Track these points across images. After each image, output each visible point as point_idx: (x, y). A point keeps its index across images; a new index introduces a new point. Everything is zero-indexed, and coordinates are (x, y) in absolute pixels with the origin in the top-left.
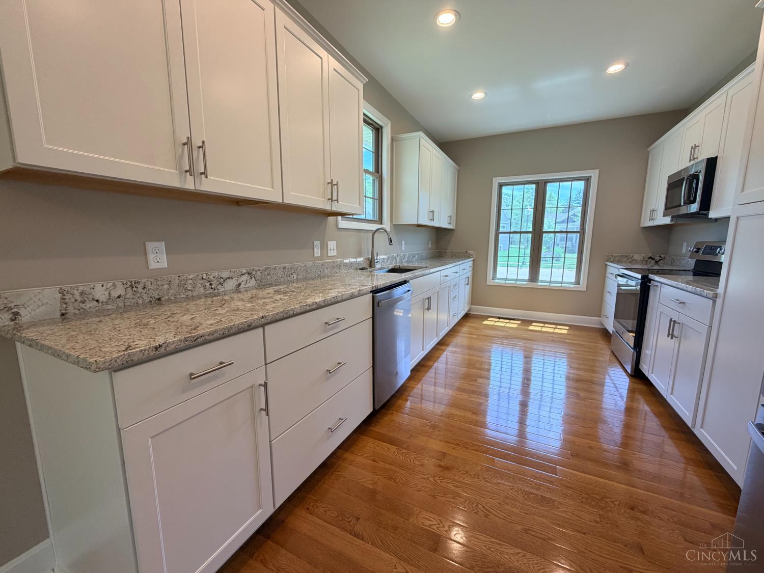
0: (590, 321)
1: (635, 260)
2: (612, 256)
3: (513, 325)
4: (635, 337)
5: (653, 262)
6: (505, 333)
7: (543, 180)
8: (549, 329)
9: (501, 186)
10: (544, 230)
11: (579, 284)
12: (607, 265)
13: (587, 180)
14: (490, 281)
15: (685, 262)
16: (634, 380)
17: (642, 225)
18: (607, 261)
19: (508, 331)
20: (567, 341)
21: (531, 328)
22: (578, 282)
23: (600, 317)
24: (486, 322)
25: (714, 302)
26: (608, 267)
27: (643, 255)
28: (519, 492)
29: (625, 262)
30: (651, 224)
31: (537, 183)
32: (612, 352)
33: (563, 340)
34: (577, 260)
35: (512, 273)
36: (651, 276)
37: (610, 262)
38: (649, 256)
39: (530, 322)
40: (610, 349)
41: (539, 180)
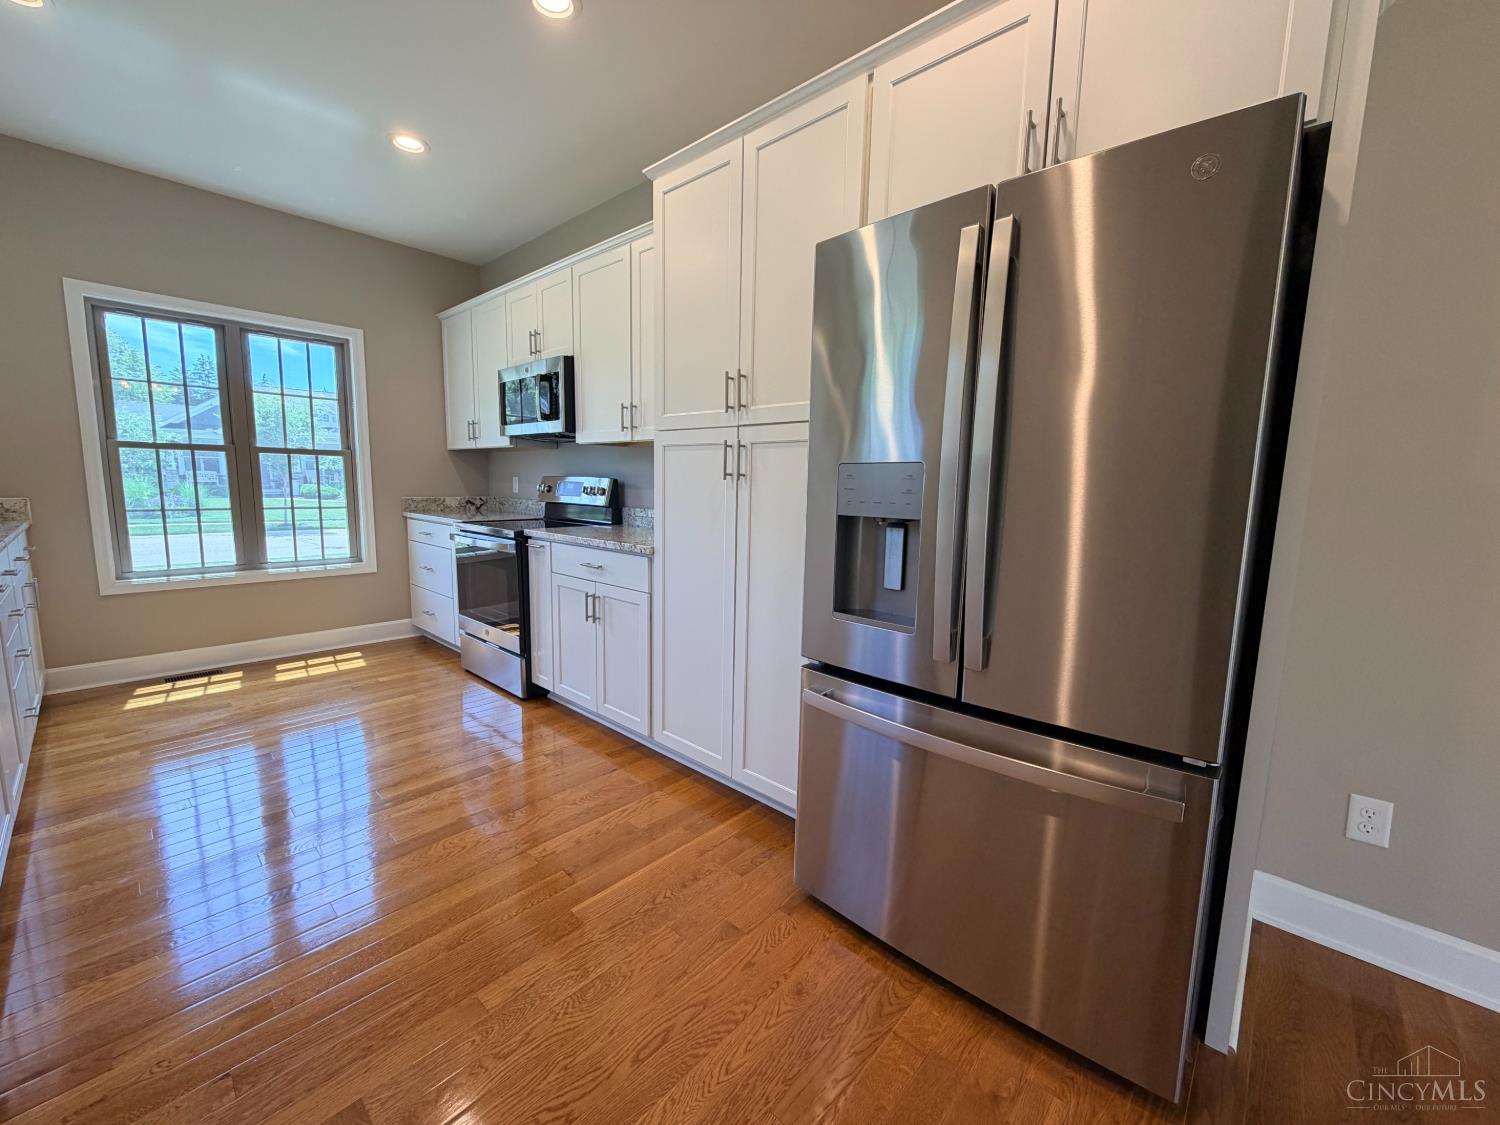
0: (396, 629)
1: (448, 507)
2: (413, 501)
3: (228, 685)
4: (520, 636)
5: (473, 508)
6: (223, 714)
7: (238, 323)
8: (323, 668)
9: (96, 309)
10: (259, 444)
11: (361, 561)
12: (406, 518)
13: (341, 346)
14: (109, 585)
15: (522, 507)
16: (531, 705)
17: (450, 447)
18: (405, 510)
19: (229, 705)
20: (381, 680)
21: (280, 678)
22: (356, 557)
23: (410, 617)
24: (132, 704)
25: (651, 561)
26: (409, 521)
27: (459, 498)
28: (570, 1010)
29: (434, 511)
30: (471, 445)
31: (220, 327)
32: (467, 671)
33: (373, 681)
34: (349, 511)
35: (185, 552)
36: (527, 532)
37: (411, 512)
38: (467, 498)
39: (268, 666)
40: (460, 668)
41: (225, 321)
